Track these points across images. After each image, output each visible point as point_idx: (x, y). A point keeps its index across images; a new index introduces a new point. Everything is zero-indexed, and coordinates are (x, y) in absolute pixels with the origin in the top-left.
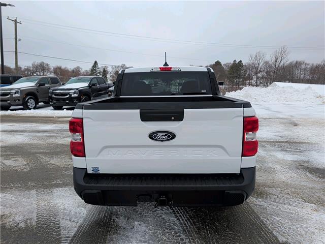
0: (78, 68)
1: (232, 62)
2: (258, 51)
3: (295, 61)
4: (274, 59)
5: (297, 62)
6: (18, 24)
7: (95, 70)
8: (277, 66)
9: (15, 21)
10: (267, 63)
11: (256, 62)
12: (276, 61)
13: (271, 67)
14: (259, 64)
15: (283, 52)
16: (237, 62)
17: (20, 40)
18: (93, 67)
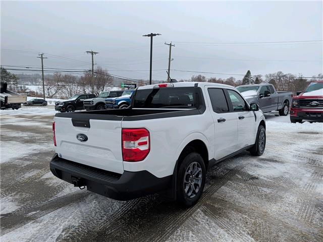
0: (232, 78)
6: (172, 47)
7: (248, 79)
9: (171, 45)
17: (173, 59)
18: (246, 76)
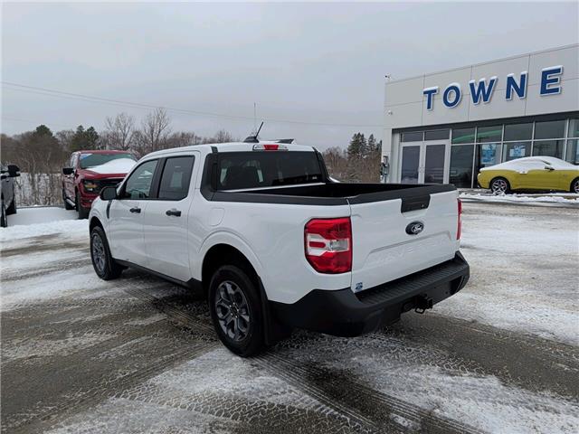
1: (75, 130)
2: (120, 113)
3: (180, 134)
4: (148, 128)
5: (183, 134)
8: (155, 139)
10: (137, 134)
11: (120, 131)
12: (152, 131)
13: (146, 141)
14: (125, 135)
15: (160, 118)
16: (86, 129)
